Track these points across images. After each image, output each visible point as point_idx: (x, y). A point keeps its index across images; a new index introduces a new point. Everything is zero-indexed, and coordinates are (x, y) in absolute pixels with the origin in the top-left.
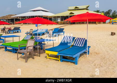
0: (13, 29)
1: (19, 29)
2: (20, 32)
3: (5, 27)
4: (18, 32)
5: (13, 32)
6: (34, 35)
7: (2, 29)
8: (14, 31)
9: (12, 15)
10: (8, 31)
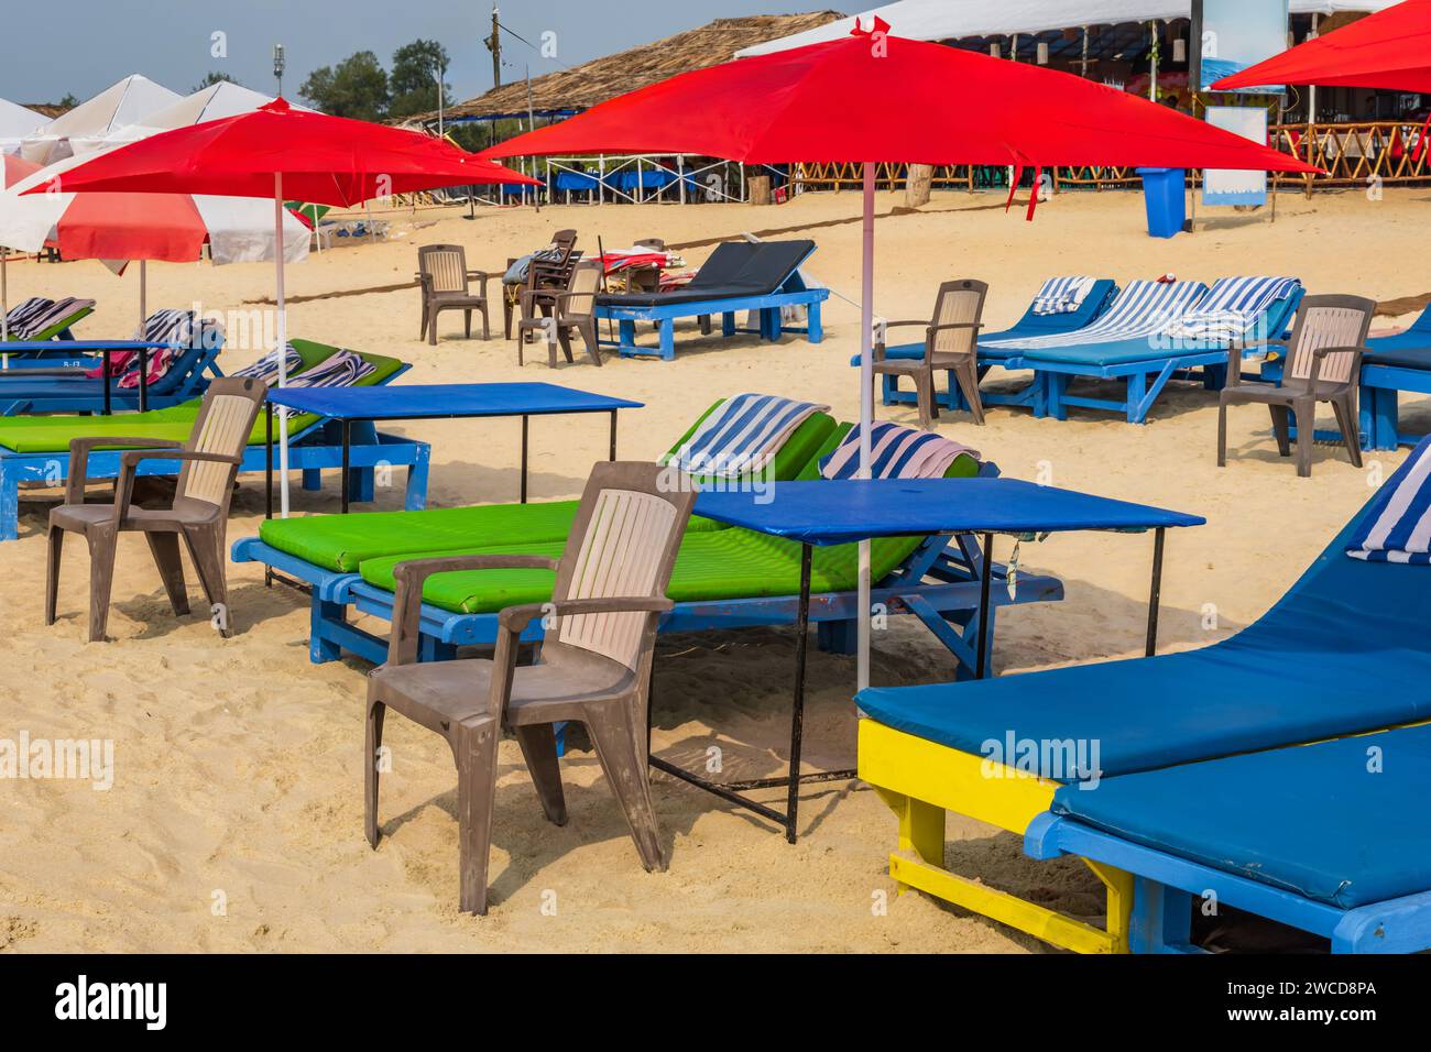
0: (700, 280)
1: (795, 285)
2: (813, 333)
3: (566, 239)
4: (769, 329)
5: (704, 323)
6: (1017, 388)
7: (514, 273)
8: (717, 318)
9: (767, 28)
10: (604, 303)
